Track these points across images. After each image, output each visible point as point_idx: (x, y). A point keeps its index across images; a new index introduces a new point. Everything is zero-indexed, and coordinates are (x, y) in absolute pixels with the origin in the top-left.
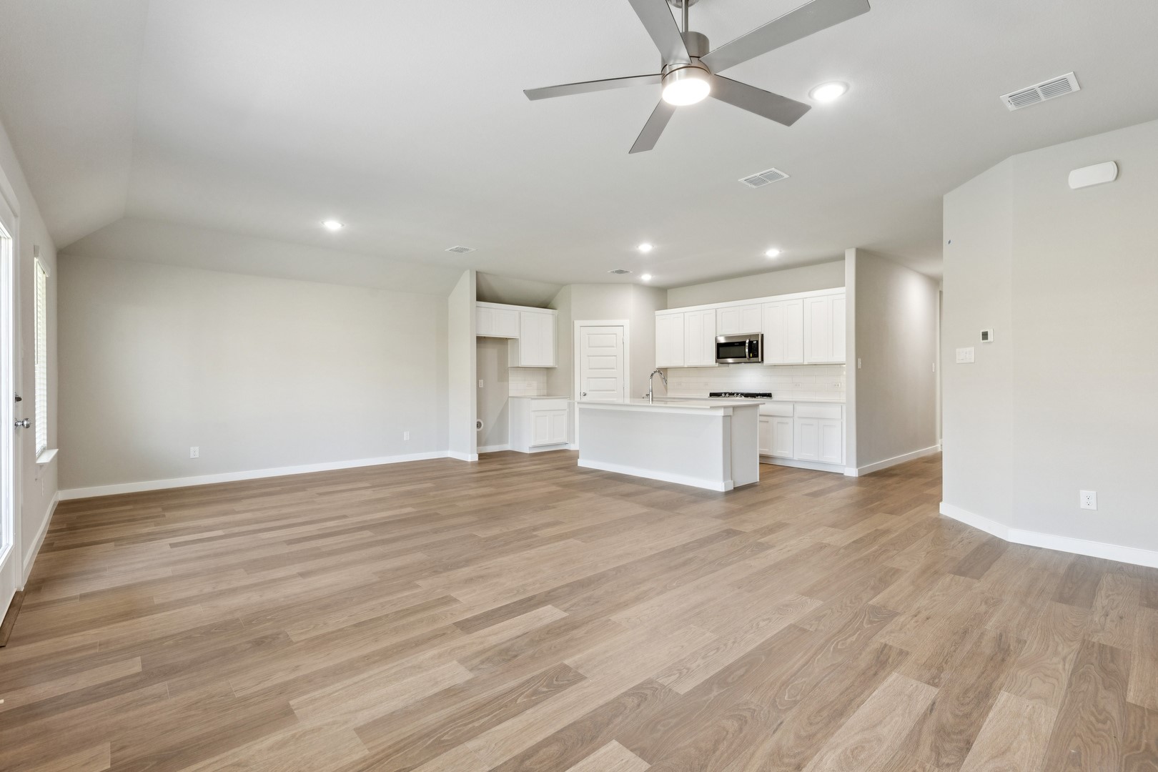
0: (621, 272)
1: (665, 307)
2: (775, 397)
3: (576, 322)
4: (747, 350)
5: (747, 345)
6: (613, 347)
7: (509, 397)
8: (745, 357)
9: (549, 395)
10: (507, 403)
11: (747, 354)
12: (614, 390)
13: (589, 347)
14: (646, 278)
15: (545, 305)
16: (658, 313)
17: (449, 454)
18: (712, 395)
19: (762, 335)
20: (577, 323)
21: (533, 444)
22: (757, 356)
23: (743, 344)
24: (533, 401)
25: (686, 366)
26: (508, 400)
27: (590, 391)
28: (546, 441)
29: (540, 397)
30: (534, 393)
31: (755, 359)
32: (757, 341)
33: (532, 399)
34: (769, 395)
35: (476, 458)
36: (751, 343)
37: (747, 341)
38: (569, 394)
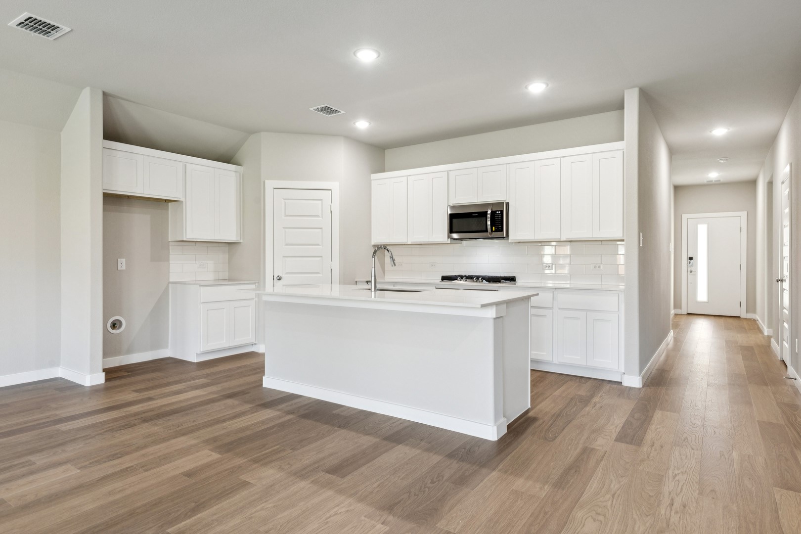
0: (327, 110)
1: (383, 170)
2: (519, 282)
3: (267, 182)
4: (489, 223)
5: (489, 216)
6: (318, 216)
7: (169, 283)
8: (486, 231)
9: (231, 279)
10: (166, 290)
11: (489, 227)
12: (318, 273)
13: (287, 216)
14: (362, 125)
15: (227, 158)
16: (374, 176)
17: (59, 372)
18: (444, 278)
19: (508, 204)
20: (270, 184)
21: (202, 349)
22: (502, 230)
23: (485, 214)
24: (203, 289)
25: (409, 243)
26: (167, 288)
27: (287, 273)
28: (223, 343)
29: (219, 282)
30: (210, 277)
31: (498, 234)
32: (502, 212)
33: (201, 286)
34: (512, 279)
35: (100, 379)
36: (493, 213)
37: (489, 212)
38: (258, 279)
